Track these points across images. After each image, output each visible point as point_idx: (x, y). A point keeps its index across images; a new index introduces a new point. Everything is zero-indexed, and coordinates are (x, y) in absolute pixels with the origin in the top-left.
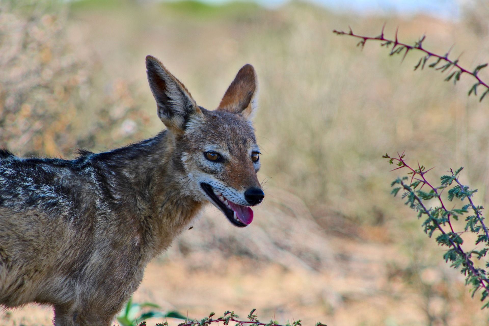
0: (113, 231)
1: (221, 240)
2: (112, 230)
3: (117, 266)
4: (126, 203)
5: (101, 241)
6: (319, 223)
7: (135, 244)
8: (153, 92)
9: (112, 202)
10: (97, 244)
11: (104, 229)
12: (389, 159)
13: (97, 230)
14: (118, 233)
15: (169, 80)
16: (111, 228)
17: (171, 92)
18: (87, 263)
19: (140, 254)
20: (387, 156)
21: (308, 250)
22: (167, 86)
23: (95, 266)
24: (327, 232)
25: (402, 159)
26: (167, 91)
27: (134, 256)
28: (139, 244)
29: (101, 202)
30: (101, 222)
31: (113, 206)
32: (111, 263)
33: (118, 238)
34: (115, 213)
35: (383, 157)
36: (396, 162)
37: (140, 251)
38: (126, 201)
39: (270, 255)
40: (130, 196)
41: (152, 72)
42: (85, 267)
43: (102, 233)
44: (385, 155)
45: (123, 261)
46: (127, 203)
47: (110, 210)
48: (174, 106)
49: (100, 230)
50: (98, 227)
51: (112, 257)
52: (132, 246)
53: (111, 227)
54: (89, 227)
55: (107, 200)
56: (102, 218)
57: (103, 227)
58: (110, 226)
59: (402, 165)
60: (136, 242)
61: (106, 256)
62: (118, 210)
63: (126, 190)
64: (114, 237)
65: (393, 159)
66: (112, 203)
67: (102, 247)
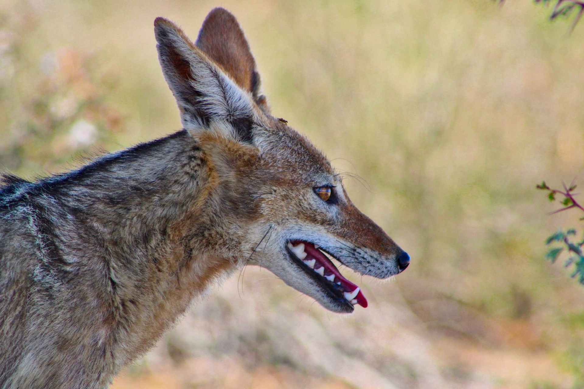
0: (61, 320)
1: (241, 338)
2: (59, 317)
3: (62, 381)
4: (85, 271)
5: (38, 336)
6: (415, 311)
7: (97, 343)
8: (170, 82)
9: (63, 268)
10: (30, 341)
11: (46, 316)
12: (546, 192)
13: (32, 318)
14: (71, 324)
15: (196, 59)
16: (57, 314)
17: (202, 81)
18: (11, 375)
19: (104, 361)
20: (544, 187)
21: (394, 358)
22: (194, 70)
23: (25, 381)
24: (430, 328)
25: (571, 193)
26: (195, 80)
27: (94, 364)
28: (104, 344)
29: (42, 270)
30: (39, 303)
31: (64, 276)
32: (54, 375)
33: (70, 332)
34: (68, 289)
35: (538, 187)
36: (560, 198)
37: (105, 356)
38: (86, 267)
39: (328, 367)
40: (96, 259)
41: (166, 46)
42: (8, 381)
43: (42, 323)
44: (540, 184)
45: (73, 372)
46: (89, 270)
47: (59, 284)
48: (209, 106)
49: (38, 319)
50: (34, 313)
51: (56, 365)
52: (93, 346)
53: (59, 313)
54: (17, 312)
55: (54, 266)
56: (41, 298)
57: (44, 312)
58: (56, 312)
59: (570, 204)
60: (99, 340)
61: (46, 363)
62: (72, 282)
63: (90, 248)
64: (62, 330)
65: (554, 192)
66: (63, 270)
67: (41, 347)
